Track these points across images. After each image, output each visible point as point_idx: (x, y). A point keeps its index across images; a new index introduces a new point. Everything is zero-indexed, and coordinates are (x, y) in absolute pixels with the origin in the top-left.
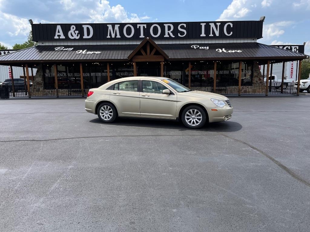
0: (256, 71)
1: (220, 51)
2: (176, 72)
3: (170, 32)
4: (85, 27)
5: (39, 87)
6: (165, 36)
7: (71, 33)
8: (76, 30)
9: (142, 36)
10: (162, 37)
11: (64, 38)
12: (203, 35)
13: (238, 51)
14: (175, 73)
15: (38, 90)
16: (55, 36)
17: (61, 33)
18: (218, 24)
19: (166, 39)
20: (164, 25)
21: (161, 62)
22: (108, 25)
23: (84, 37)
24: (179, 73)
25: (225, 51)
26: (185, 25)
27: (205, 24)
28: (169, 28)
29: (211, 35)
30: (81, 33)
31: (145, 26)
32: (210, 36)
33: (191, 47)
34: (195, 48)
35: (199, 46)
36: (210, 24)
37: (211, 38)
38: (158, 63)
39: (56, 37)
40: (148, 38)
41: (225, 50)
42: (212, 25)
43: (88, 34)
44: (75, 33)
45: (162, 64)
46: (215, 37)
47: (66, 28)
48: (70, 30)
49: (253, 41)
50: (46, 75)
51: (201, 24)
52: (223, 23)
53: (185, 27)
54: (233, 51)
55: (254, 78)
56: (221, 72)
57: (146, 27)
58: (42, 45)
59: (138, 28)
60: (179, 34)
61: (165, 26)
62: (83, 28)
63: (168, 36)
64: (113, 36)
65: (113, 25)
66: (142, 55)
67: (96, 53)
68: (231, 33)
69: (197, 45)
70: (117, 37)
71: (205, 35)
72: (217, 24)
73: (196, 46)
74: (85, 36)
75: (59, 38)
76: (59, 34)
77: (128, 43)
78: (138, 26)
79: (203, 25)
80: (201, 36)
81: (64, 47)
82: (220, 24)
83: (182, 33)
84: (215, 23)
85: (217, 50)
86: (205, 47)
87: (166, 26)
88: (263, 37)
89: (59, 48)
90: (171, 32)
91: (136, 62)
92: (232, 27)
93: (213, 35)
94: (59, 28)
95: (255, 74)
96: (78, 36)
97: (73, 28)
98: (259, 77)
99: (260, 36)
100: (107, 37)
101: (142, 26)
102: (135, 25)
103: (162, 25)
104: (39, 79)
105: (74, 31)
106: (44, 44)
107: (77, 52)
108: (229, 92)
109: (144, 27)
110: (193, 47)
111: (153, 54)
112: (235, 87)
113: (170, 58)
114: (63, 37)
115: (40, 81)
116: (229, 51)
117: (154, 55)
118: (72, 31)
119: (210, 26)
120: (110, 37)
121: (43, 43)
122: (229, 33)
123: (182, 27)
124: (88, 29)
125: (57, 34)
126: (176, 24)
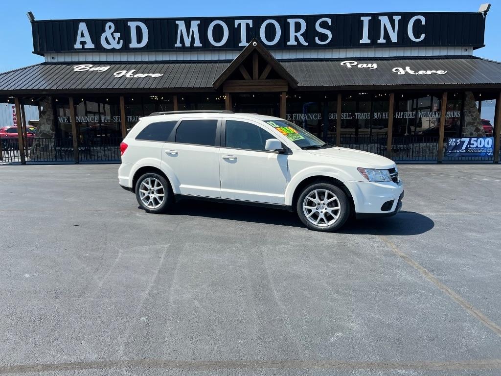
0: (470, 113)
1: (402, 71)
2: (309, 115)
3: (298, 34)
4: (133, 25)
5: (47, 142)
6: (289, 43)
7: (106, 37)
8: (114, 32)
9: (244, 43)
10: (283, 45)
11: (93, 46)
12: (365, 40)
13: (439, 72)
14: (308, 117)
15: (45, 149)
16: (75, 44)
17: (87, 38)
18: (397, 18)
19: (292, 49)
20: (289, 20)
21: (280, 93)
22: (177, 22)
23: (131, 46)
24: (316, 117)
25: (412, 72)
26: (329, 21)
27: (370, 18)
28: (298, 27)
29: (382, 40)
30: (125, 37)
31: (250, 22)
32: (379, 42)
33: (342, 64)
34: (349, 66)
35: (356, 63)
36: (380, 18)
37: (382, 45)
38: (276, 96)
39: (78, 46)
40: (255, 43)
41: (411, 69)
42: (384, 20)
43: (139, 40)
44: (114, 38)
45: (284, 97)
46: (389, 44)
47: (96, 27)
48: (104, 31)
49: (465, 54)
50: (61, 120)
51: (362, 18)
52: (406, 16)
53: (330, 24)
54: (429, 72)
55: (466, 127)
56: (399, 115)
57: (251, 26)
58: (53, 61)
59: (236, 26)
60: (317, 39)
61: (289, 23)
62: (129, 27)
63: (296, 43)
64: (188, 43)
65: (188, 21)
66: (244, 79)
67: (153, 76)
68: (423, 36)
69: (352, 60)
70: (195, 45)
71: (369, 41)
72: (394, 17)
73: (351, 63)
74: (134, 44)
75: (83, 46)
76: (83, 39)
77: (215, 57)
78: (237, 22)
79: (366, 20)
80: (361, 42)
81: (91, 66)
82: (400, 17)
83: (323, 37)
84: (390, 16)
85: (394, 70)
86: (370, 65)
87: (292, 22)
88: (485, 46)
89: (82, 66)
90: (301, 35)
91: (230, 93)
92: (424, 23)
93: (384, 41)
94: (83, 27)
95: (468, 119)
96: (118, 43)
97: (110, 27)
98: (476, 124)
99: (479, 43)
100: (176, 45)
101: (243, 23)
102: (229, 21)
103: (283, 20)
104: (47, 128)
105: (112, 34)
106: (55, 60)
107: (115, 74)
108: (414, 154)
109: (248, 25)
110: (345, 63)
111: (265, 77)
112: (428, 144)
113: (299, 85)
114: (90, 45)
115: (49, 131)
116: (421, 72)
117: (267, 79)
118: (108, 33)
119: (380, 21)
120: (180, 45)
121: (53, 58)
122: (417, 36)
123: (324, 25)
124: (139, 29)
125: (79, 39)
126: (311, 20)
